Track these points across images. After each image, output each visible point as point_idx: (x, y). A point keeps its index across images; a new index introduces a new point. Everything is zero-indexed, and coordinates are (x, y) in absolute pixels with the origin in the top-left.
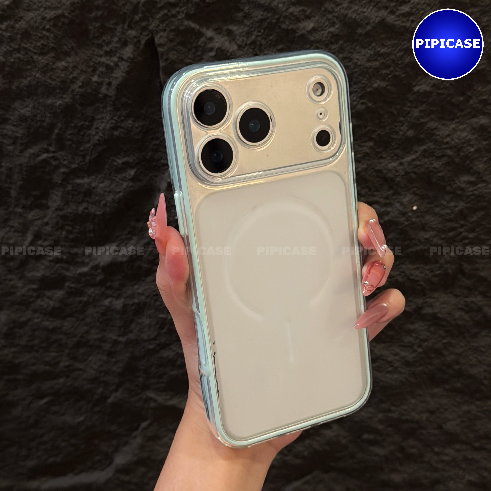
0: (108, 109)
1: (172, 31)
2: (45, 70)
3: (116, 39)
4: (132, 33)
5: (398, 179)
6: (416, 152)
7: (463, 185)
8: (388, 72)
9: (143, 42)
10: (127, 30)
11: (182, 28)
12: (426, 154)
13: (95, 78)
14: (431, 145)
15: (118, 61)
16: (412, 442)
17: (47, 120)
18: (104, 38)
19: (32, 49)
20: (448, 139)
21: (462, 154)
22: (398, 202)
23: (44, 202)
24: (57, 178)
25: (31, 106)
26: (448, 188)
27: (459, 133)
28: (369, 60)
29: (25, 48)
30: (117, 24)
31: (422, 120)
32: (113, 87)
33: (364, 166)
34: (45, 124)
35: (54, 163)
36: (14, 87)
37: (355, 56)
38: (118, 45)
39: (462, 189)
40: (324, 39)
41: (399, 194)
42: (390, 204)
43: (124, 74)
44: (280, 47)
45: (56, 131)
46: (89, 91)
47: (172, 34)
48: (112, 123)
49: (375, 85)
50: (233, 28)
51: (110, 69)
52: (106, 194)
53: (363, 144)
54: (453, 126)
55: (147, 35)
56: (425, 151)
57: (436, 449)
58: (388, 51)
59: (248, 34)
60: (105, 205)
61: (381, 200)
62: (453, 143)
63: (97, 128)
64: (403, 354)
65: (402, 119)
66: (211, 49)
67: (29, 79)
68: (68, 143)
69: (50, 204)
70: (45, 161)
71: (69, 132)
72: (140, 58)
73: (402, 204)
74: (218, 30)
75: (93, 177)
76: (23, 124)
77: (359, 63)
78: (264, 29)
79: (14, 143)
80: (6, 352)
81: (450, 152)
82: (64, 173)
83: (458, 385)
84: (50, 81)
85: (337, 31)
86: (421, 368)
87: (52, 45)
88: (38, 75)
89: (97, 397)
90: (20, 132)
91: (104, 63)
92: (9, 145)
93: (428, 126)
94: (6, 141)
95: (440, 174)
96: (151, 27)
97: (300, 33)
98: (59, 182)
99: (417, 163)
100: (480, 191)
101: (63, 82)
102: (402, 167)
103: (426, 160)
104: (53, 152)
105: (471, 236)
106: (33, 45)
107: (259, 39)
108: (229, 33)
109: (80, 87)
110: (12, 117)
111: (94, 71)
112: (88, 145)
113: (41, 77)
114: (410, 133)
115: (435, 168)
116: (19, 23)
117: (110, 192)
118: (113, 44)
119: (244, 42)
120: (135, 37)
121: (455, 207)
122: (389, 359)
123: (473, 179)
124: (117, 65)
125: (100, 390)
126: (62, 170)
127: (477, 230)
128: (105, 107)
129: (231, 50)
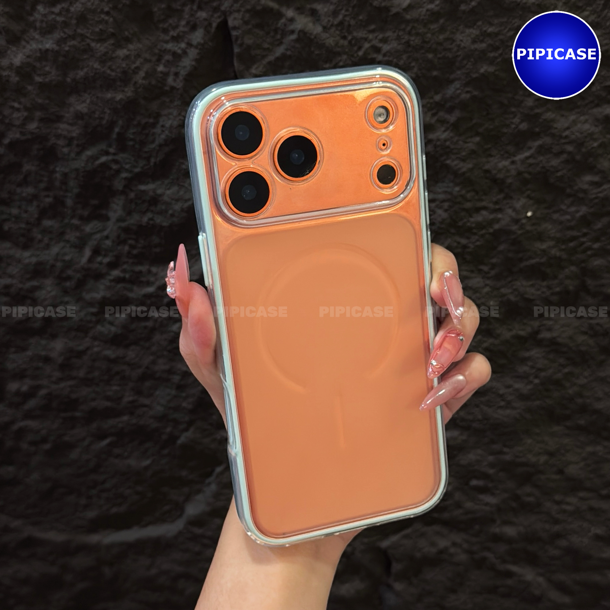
0: (176, 103)
1: (248, 11)
2: (105, 59)
3: (183, 23)
4: (202, 15)
5: (509, 181)
6: (530, 148)
7: (586, 187)
8: (497, 55)
9: (214, 25)
10: (196, 12)
11: (259, 8)
12: (542, 150)
13: (161, 68)
14: (547, 140)
15: (186, 48)
16: (528, 489)
17: (106, 117)
18: (171, 21)
19: (88, 35)
20: (567, 133)
21: (584, 150)
22: (510, 207)
23: (104, 212)
24: (118, 185)
25: (88, 101)
26: (568, 191)
27: (579, 125)
28: (474, 42)
29: (82, 35)
30: (184, 5)
31: (537, 111)
32: (181, 78)
33: (470, 166)
34: (104, 122)
35: (115, 167)
36: (69, 80)
37: (459, 37)
38: (186, 29)
39: (585, 191)
40: (422, 18)
41: (511, 198)
42: (500, 210)
43: (194, 63)
44: (372, 27)
45: (117, 130)
46: (154, 82)
47: (247, 15)
48: (180, 119)
49: (482, 71)
50: (319, 7)
51: (177, 57)
52: (173, 202)
53: (469, 140)
54: (572, 118)
55: (219, 17)
56: (541, 146)
57: (557, 497)
58: (496, 30)
59: (335, 13)
60: (172, 215)
61: (491, 206)
62: (573, 137)
63: (163, 126)
64: (517, 386)
65: (513, 109)
66: (293, 32)
67: (85, 70)
68: (131, 143)
69: (111, 214)
70: (104, 165)
71: (132, 131)
72: (210, 44)
73: (514, 210)
74: (300, 10)
75: (159, 183)
76: (80, 122)
77: (463, 45)
78: (354, 7)
79: (69, 145)
80: (62, 385)
81: (570, 148)
82: (125, 179)
83: (582, 422)
84: (109, 71)
85: (436, 9)
86: (538, 403)
87: (111, 30)
88: (96, 65)
89: (164, 437)
90: (76, 131)
91: (170, 51)
92: (63, 147)
93: (544, 117)
94: (61, 142)
95: (559, 174)
96: (223, 8)
97: (394, 10)
98: (120, 188)
99: (531, 161)
100: (605, 193)
101: (125, 72)
102: (513, 167)
103: (541, 158)
104: (114, 154)
105: (596, 246)
106: (90, 31)
107: (347, 19)
108: (314, 13)
109: (144, 78)
110: (67, 115)
111: (159, 60)
112: (153, 146)
113: (99, 67)
114: (524, 126)
115: (552, 166)
116: (75, 6)
117: (177, 200)
118: (181, 29)
119: (330, 23)
120: (205, 20)
121: (577, 211)
122: (501, 392)
123: (596, 179)
124: (185, 52)
125: (168, 430)
126: (124, 175)
127: (603, 239)
128: (171, 101)
129: (315, 32)
